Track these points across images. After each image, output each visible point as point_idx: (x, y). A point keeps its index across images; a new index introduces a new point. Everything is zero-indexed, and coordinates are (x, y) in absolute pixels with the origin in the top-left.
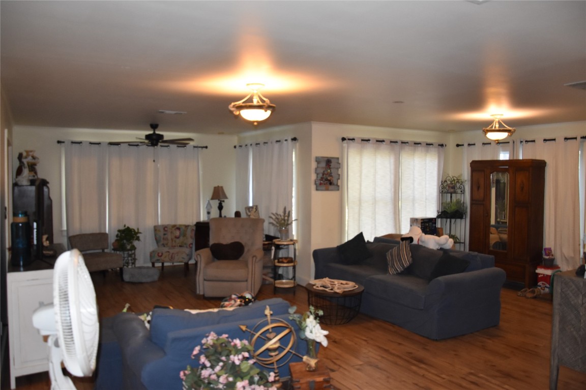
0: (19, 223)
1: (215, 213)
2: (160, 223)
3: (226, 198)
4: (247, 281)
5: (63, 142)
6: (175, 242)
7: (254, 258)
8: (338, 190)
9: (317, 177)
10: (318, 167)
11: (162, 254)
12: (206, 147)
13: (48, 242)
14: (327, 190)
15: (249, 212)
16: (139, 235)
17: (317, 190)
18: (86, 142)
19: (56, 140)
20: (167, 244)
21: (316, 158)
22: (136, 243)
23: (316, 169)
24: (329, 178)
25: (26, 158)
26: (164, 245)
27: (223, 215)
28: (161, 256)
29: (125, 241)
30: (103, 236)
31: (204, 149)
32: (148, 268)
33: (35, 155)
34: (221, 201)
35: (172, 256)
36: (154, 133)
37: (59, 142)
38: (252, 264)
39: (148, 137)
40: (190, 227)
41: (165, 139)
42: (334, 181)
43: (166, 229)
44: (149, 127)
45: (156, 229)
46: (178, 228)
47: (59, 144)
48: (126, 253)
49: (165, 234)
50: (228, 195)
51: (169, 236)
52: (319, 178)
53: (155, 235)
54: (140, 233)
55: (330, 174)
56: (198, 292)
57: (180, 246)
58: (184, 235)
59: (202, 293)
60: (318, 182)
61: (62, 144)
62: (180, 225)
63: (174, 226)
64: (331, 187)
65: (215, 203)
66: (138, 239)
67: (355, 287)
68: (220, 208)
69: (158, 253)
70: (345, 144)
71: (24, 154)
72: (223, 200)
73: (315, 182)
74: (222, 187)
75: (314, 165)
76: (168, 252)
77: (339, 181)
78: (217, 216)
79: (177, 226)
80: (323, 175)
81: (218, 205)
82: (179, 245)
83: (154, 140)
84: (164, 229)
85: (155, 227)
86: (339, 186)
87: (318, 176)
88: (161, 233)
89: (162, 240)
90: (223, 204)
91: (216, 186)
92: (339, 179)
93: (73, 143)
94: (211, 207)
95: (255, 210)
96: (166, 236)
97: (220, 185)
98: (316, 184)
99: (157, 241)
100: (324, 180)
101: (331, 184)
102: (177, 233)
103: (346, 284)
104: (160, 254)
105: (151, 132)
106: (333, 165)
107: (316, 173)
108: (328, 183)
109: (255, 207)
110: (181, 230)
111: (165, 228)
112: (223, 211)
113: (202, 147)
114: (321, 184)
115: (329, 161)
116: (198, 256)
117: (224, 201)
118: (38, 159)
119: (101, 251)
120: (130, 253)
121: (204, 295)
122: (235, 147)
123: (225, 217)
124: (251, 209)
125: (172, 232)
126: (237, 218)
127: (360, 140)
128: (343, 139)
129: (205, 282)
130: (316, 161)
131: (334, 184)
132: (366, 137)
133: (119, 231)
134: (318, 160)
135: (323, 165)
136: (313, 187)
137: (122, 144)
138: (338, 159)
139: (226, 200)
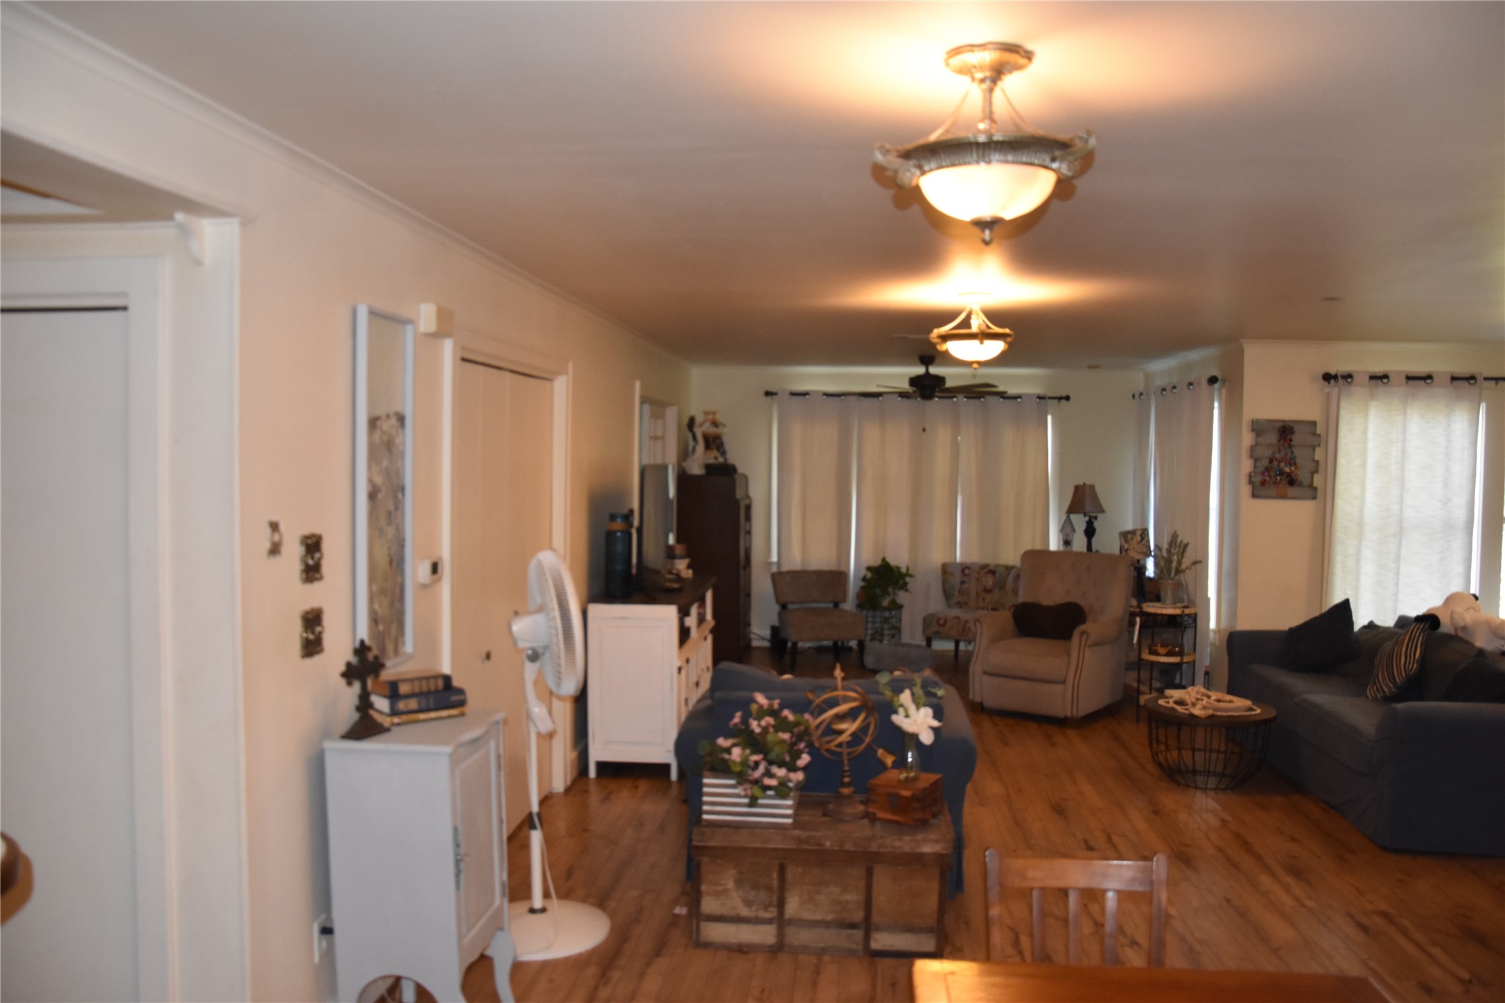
0: (616, 532)
1: (1079, 543)
2: (958, 558)
3: (1103, 511)
4: (1064, 682)
5: (775, 394)
6: (983, 599)
7: (1084, 637)
8: (1314, 498)
9: (1255, 466)
10: (1257, 443)
11: (946, 621)
12: (1067, 398)
13: (690, 571)
14: (1283, 496)
15: (1127, 541)
16: (908, 579)
17: (1254, 496)
18: (816, 392)
19: (763, 391)
20: (966, 603)
21: (1253, 422)
22: (902, 597)
23: (1252, 449)
24: (1287, 470)
25: (701, 425)
26: (960, 605)
27: (1094, 549)
28: (943, 625)
29: (878, 591)
30: (837, 578)
31: (1063, 402)
32: (918, 646)
33: (719, 418)
34: (1090, 517)
35: (964, 627)
36: (927, 372)
37: (768, 394)
38: (1079, 650)
39: (914, 381)
40: (1014, 570)
41: (949, 384)
42: (1302, 475)
43: (967, 572)
44: (917, 360)
45: (946, 570)
46: (993, 572)
47: (769, 398)
48: (878, 613)
49: (963, 583)
50: (1105, 503)
51: (972, 587)
52: (1261, 469)
53: (944, 582)
54: (911, 576)
55: (1292, 462)
56: (971, 696)
57: (993, 609)
58: (1002, 586)
59: (978, 699)
60: (1257, 479)
61: (774, 397)
62: (998, 566)
63: (984, 567)
64: (1291, 491)
65: (1079, 522)
66: (904, 587)
67: (1252, 709)
68: (1090, 532)
69: (939, 619)
70: (1333, 389)
71: (699, 419)
72: (1094, 515)
73: (1250, 477)
74: (1092, 487)
75: (1248, 439)
76: (958, 618)
77: (1316, 476)
78: (1084, 549)
79: (992, 568)
80: (1271, 461)
81: (1084, 526)
82: (990, 607)
83: (927, 387)
84: (963, 571)
85: (944, 566)
86: (1315, 489)
87: (1258, 464)
88: (956, 580)
89: (956, 593)
90: (1096, 524)
91: (1081, 483)
92: (1317, 471)
93: (793, 394)
94: (1074, 530)
95: (1139, 538)
96: (965, 586)
97: (1088, 482)
98: (1251, 482)
99: (947, 593)
100: (1272, 474)
101: (1292, 482)
102: (989, 582)
103: (1230, 702)
104: (942, 622)
105: (920, 370)
106: (1297, 439)
107: (1251, 457)
108: (1285, 482)
109: (1139, 533)
110: (997, 575)
111: (965, 569)
112: (1094, 540)
113: (1060, 398)
114: (1263, 483)
115: (1286, 431)
116: (978, 624)
117: (1096, 518)
118: (725, 426)
119: (831, 605)
120: (887, 614)
121: (981, 704)
122: (1134, 396)
123: (1097, 551)
124: (1129, 536)
125: (978, 580)
126: (1089, 553)
127: (1368, 378)
128: (1327, 377)
129: (985, 677)
130: (1253, 430)
131: (1301, 484)
132: (1378, 369)
133: (869, 569)
134: (1258, 428)
135: (1272, 438)
136: (1246, 490)
137: (885, 396)
138: (1314, 424)
139: (1100, 516)
